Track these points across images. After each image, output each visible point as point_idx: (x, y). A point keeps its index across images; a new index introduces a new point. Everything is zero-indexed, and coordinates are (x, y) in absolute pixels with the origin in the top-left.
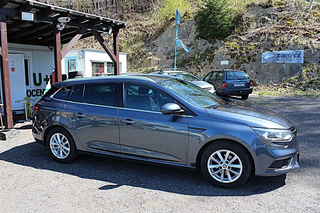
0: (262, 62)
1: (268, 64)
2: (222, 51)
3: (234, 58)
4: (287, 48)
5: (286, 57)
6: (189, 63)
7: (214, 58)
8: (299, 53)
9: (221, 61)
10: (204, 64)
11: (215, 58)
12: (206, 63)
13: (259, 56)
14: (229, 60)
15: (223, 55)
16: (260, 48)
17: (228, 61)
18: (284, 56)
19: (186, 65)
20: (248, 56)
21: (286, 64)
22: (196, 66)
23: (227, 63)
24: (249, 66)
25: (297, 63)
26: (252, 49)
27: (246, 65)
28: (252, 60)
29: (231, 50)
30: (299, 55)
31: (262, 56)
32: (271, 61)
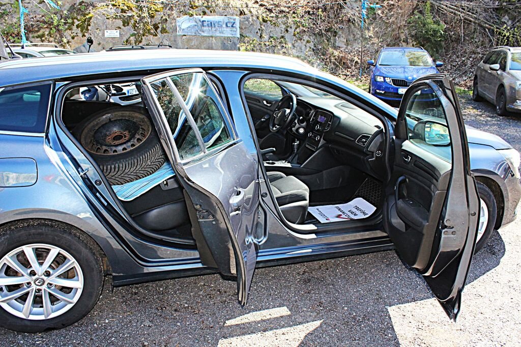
0: (178, 33)
1: (188, 37)
2: (105, 11)
3: (128, 25)
4: (214, 11)
5: (215, 26)
6: (39, 33)
7: (90, 25)
8: (232, 21)
9: (106, 31)
10: (72, 35)
11: (92, 24)
12: (75, 34)
13: (171, 23)
14: (120, 28)
15: (107, 18)
16: (171, 9)
17: (118, 31)
18: (211, 24)
19: (33, 37)
20: (152, 23)
21: (216, 37)
22: (55, 39)
23: (116, 34)
24: (157, 40)
25: (231, 37)
26: (158, 10)
27: (152, 39)
28: (160, 29)
29: (122, 10)
30: (233, 24)
31: (178, 24)
32: (192, 32)
